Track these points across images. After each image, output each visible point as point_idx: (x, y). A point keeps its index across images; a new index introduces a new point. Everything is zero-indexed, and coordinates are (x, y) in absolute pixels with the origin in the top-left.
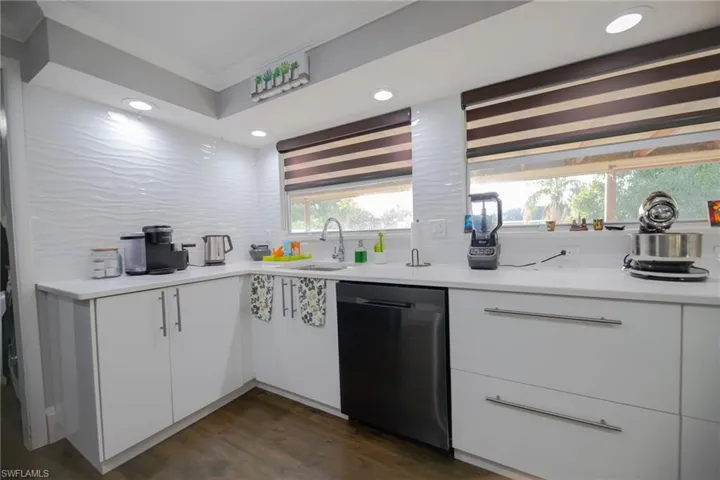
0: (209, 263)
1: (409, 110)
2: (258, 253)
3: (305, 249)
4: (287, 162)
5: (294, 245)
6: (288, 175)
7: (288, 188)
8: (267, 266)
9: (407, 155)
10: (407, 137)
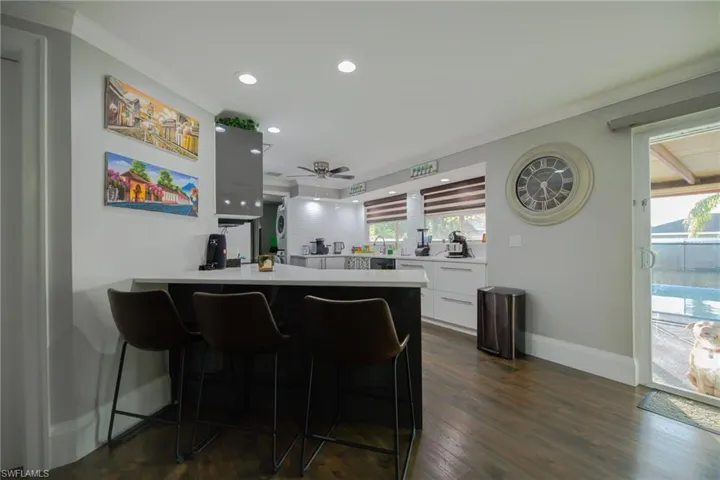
0: (335, 253)
1: (406, 194)
2: (354, 250)
3: (371, 248)
4: (368, 210)
5: (367, 247)
6: (369, 216)
7: (368, 222)
8: (356, 254)
9: (405, 211)
10: (405, 204)
